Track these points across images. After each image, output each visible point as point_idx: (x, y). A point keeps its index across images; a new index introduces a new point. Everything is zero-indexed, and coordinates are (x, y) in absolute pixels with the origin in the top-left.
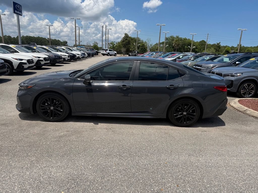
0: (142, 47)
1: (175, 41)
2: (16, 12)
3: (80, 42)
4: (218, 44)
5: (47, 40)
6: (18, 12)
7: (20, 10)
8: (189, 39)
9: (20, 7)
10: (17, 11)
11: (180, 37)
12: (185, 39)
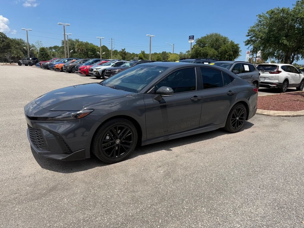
0: (42, 52)
1: (78, 46)
4: (123, 50)
8: (91, 44)
11: (80, 40)
12: (87, 44)
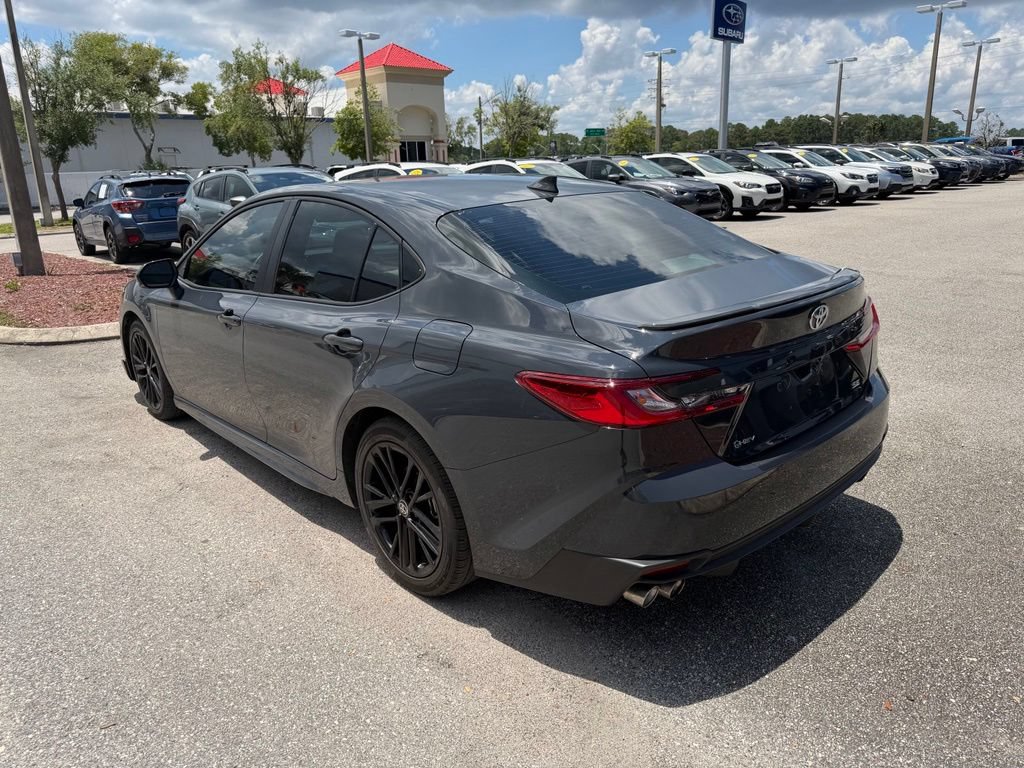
2: (723, 33)
3: (975, 113)
5: (826, 124)
6: (729, 30)
7: (736, 22)
9: (737, 10)
10: (727, 26)
